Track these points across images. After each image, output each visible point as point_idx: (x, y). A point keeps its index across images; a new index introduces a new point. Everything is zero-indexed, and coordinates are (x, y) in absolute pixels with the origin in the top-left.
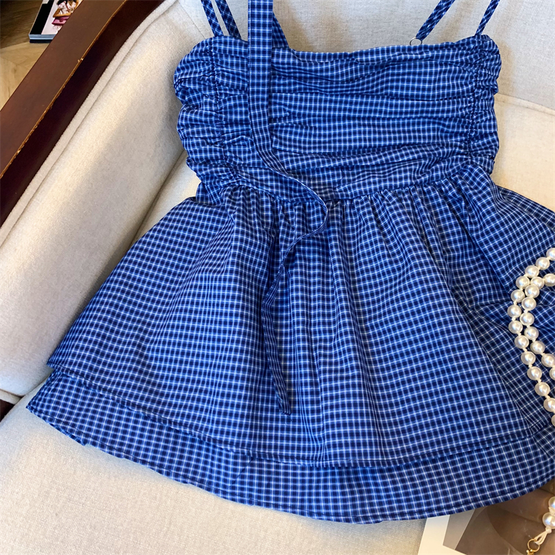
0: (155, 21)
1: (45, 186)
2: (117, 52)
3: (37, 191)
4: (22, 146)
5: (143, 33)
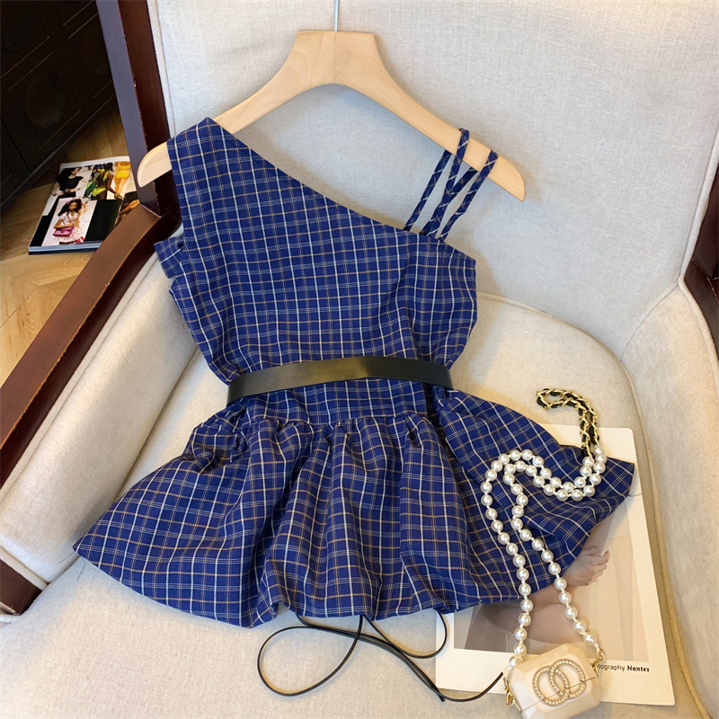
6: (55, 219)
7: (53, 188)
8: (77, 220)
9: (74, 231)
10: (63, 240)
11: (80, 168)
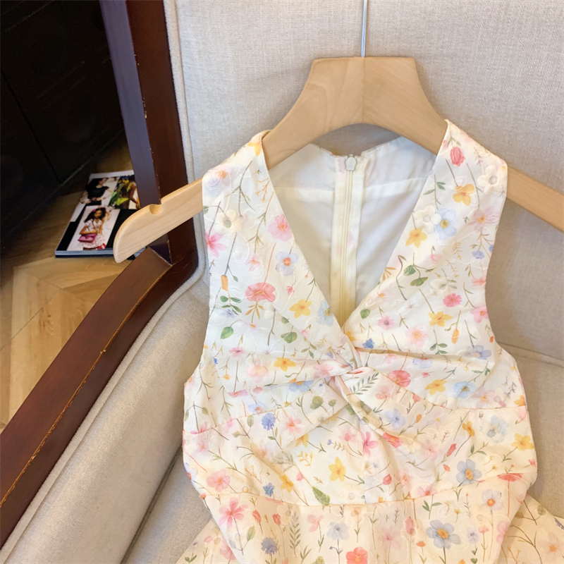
0: (178, 298)
1: (58, 486)
2: (139, 334)
3: (49, 493)
4: (38, 450)
5: (166, 312)
6: (82, 225)
7: (82, 196)
8: (100, 227)
9: (97, 237)
10: (87, 245)
11: (107, 178)
